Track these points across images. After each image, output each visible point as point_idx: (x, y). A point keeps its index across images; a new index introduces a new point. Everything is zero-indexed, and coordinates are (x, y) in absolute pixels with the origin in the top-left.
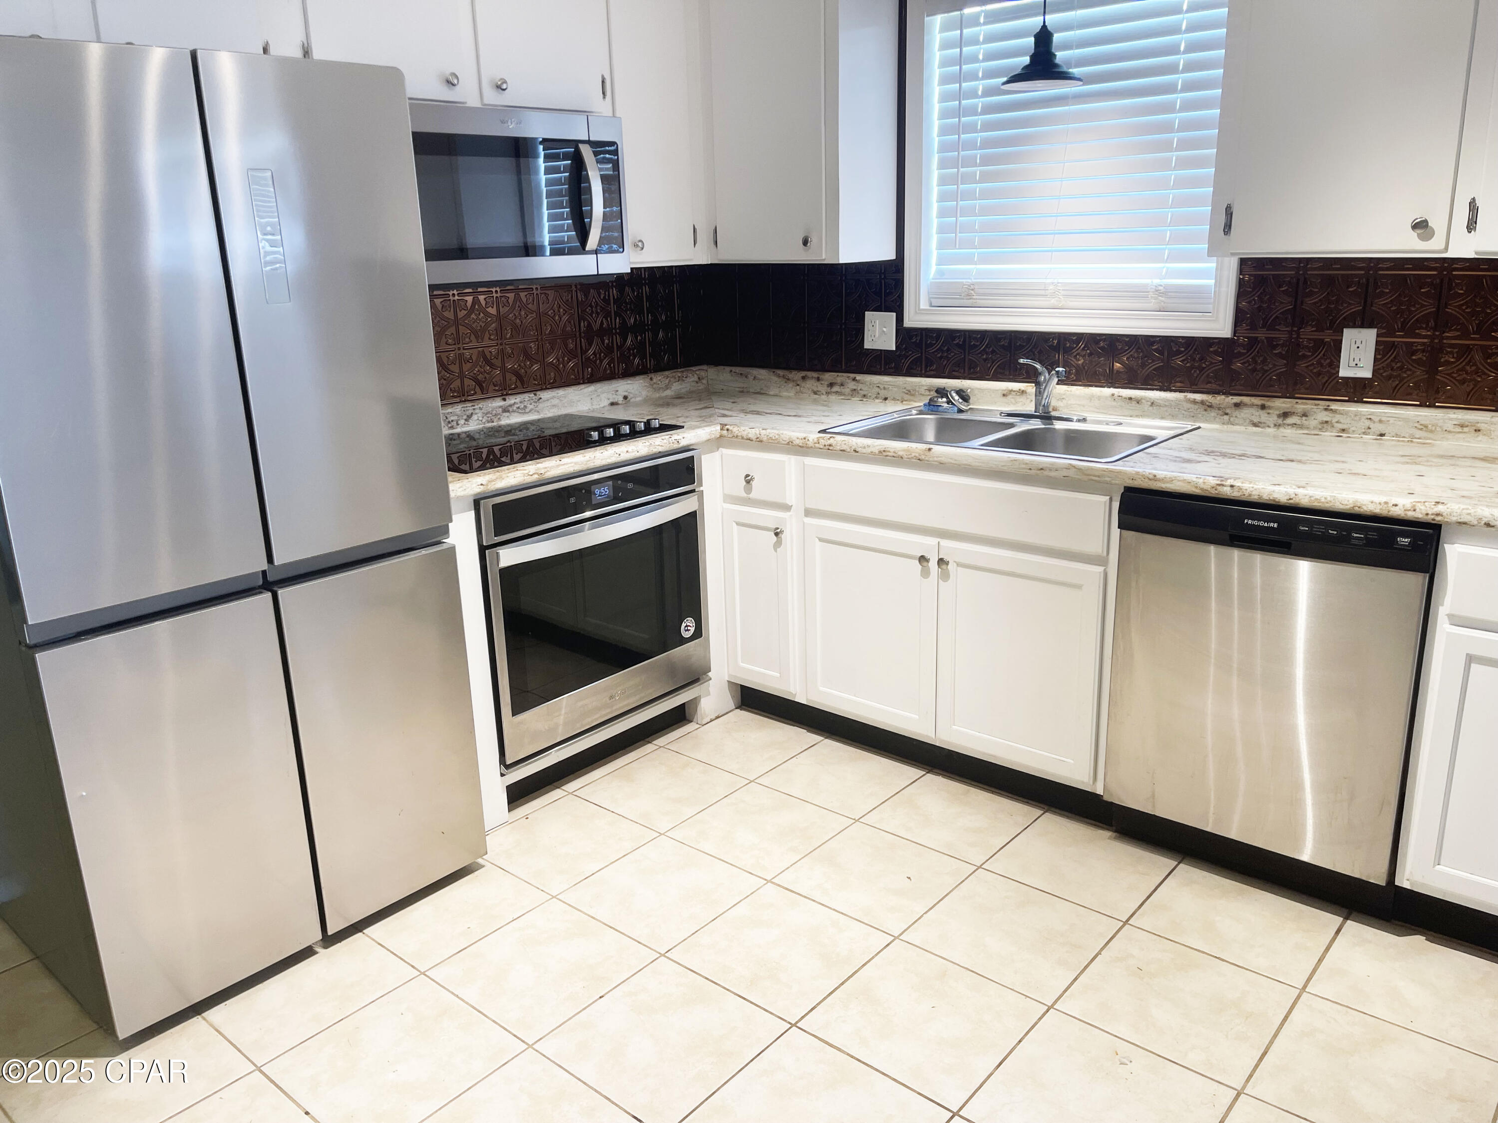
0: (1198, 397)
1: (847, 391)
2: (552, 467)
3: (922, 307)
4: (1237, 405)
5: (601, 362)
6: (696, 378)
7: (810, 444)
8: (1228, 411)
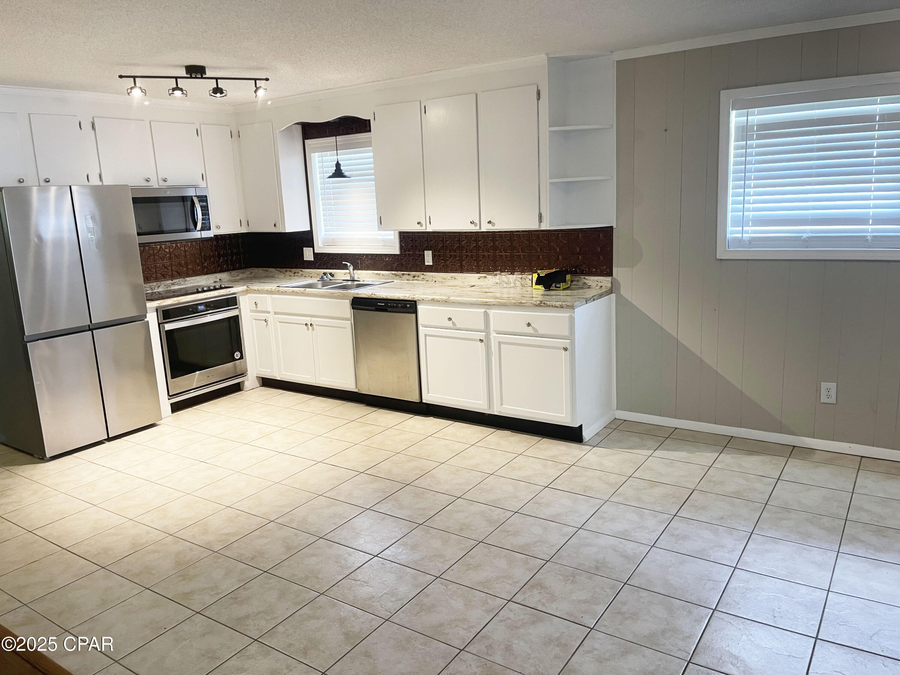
0: (394, 272)
1: (300, 275)
2: (182, 299)
3: (320, 246)
4: (403, 274)
5: (210, 267)
6: (249, 272)
7: (273, 290)
8: (401, 276)
